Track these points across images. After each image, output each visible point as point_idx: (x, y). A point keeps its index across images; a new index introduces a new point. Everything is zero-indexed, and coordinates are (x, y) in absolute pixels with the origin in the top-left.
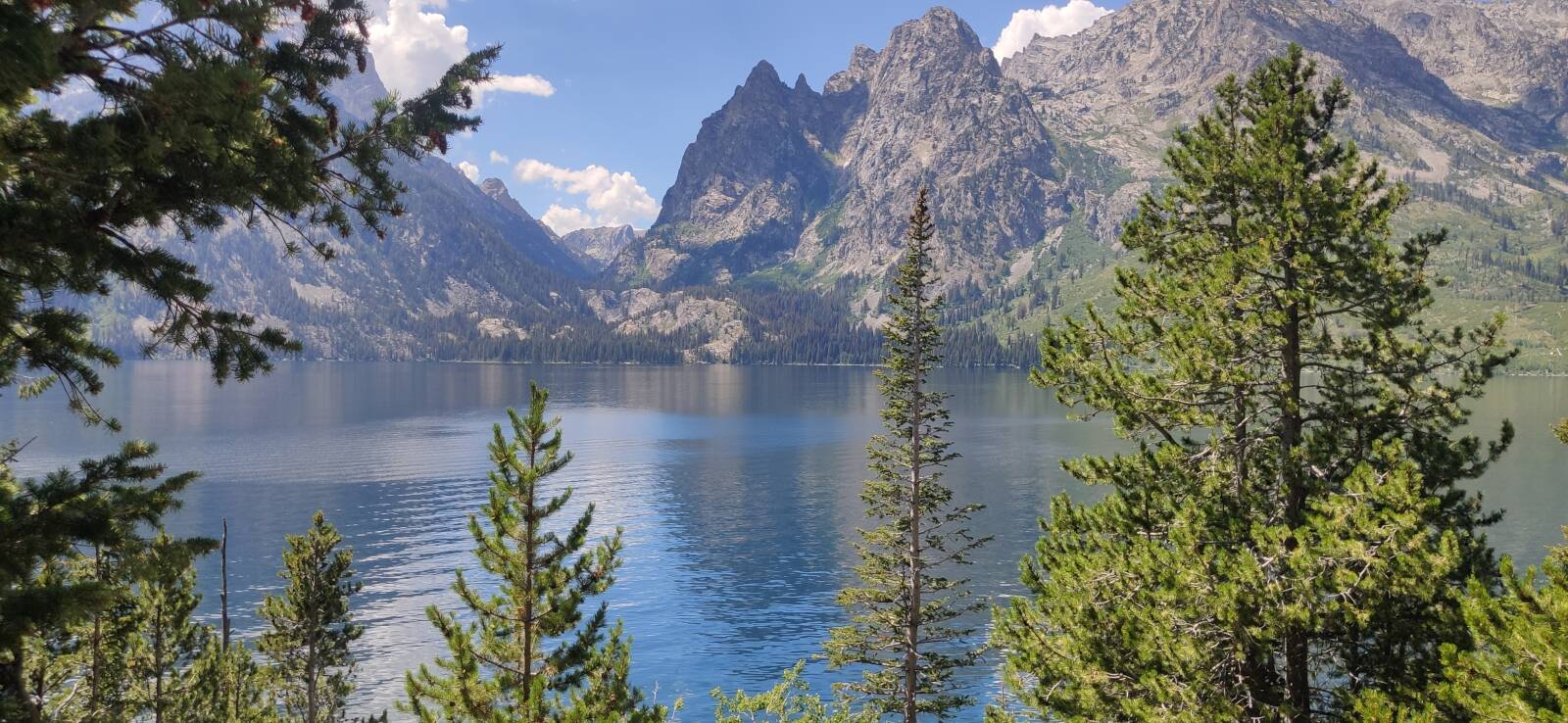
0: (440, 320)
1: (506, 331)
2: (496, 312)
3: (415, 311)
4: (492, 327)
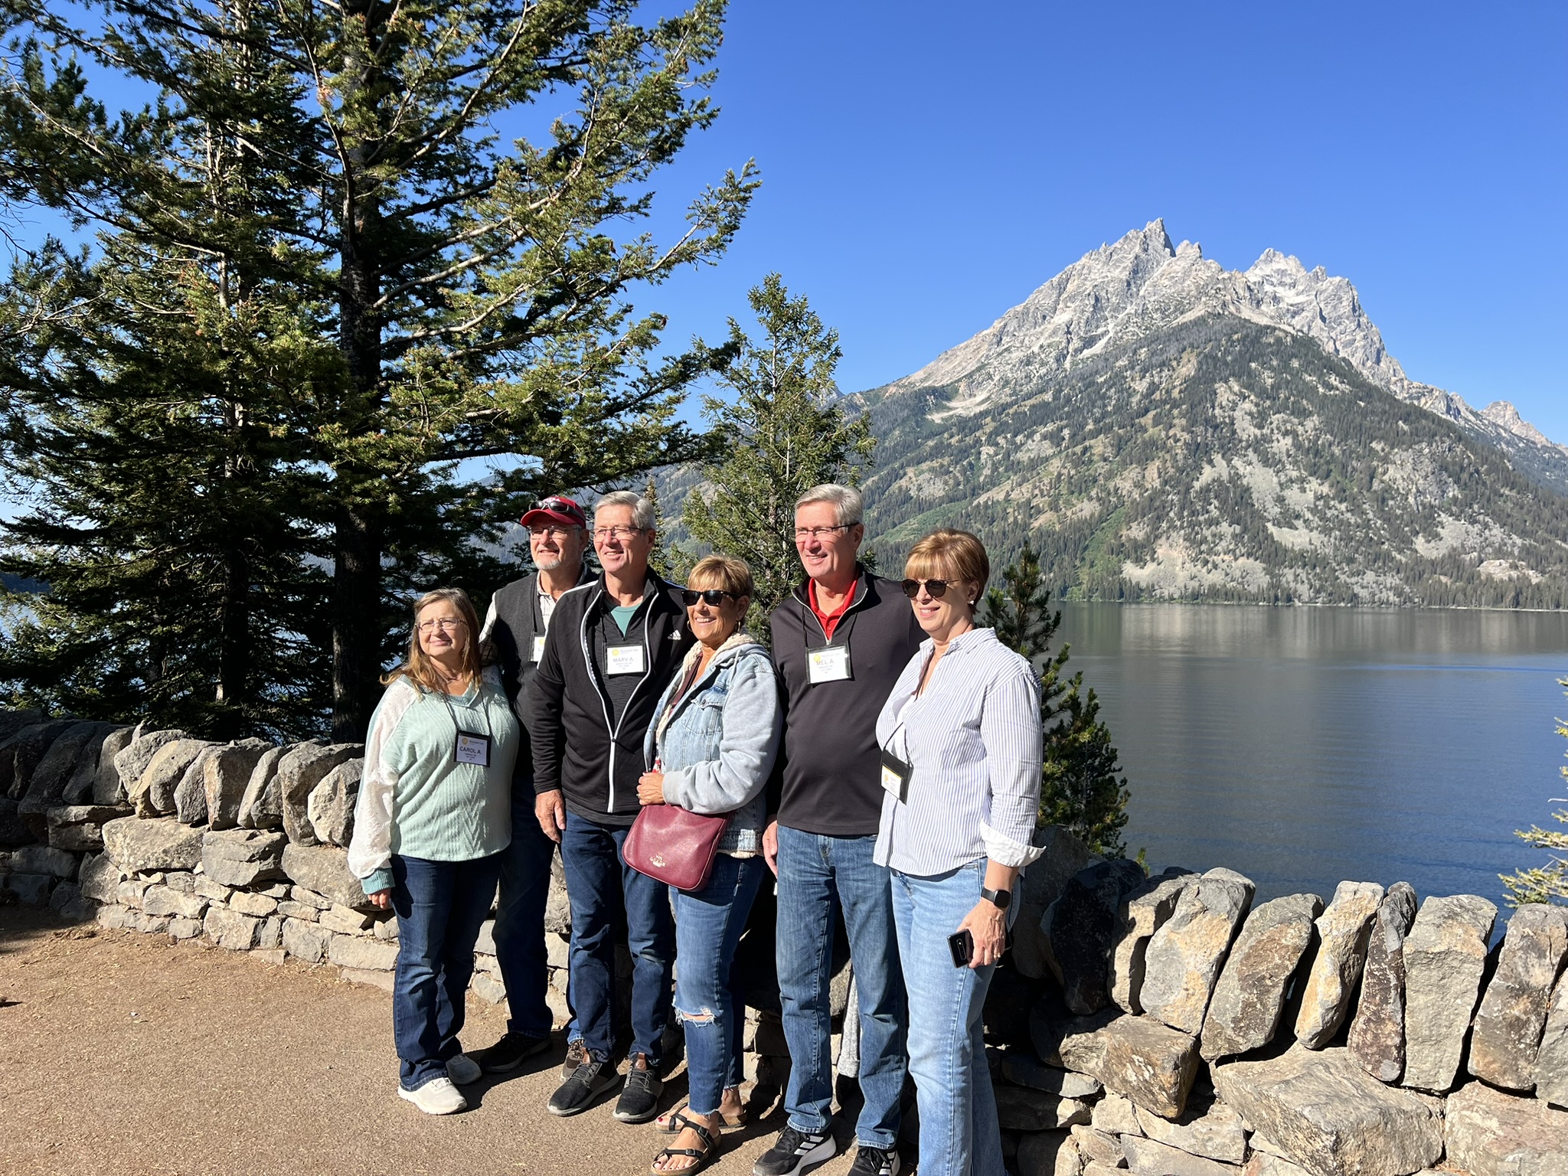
0: (1433, 563)
1: (1514, 574)
2: (1500, 553)
3: (1401, 551)
4: (1496, 569)
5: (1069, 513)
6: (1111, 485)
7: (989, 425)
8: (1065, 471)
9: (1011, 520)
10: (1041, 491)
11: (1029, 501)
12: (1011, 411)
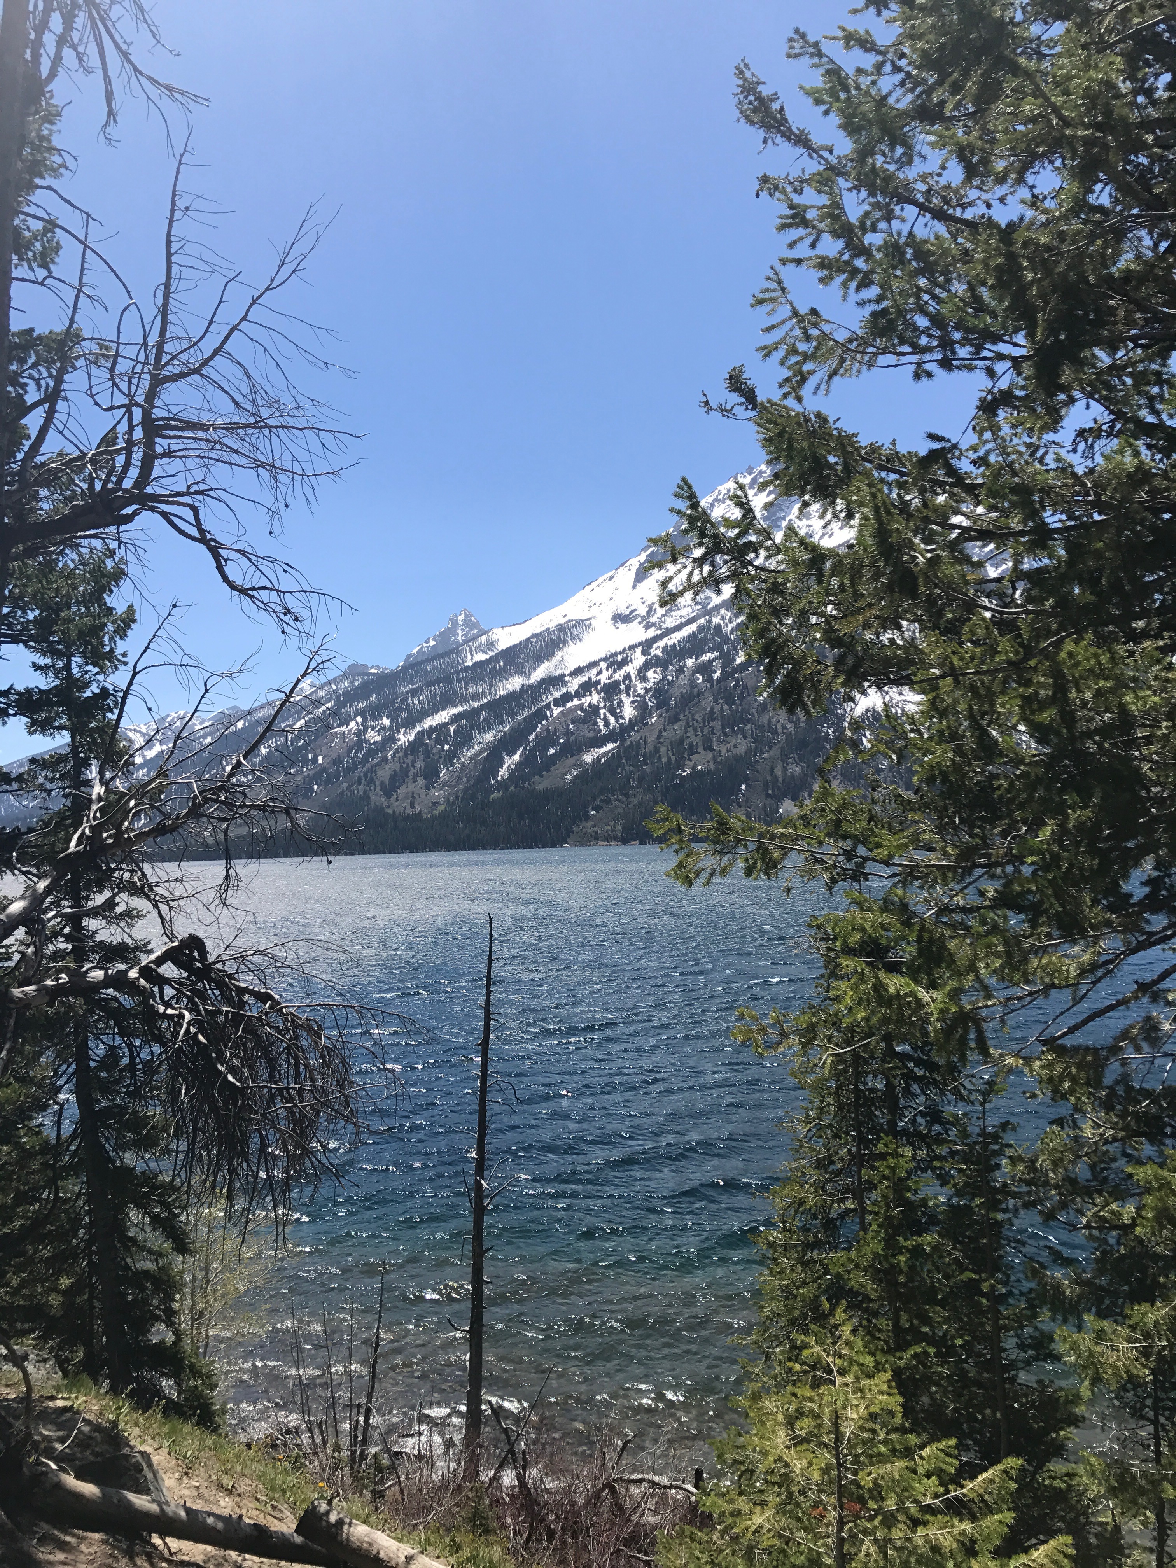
5: (724, 751)
6: (765, 719)
7: (639, 659)
8: (717, 708)
9: (664, 760)
10: (695, 730)
11: (681, 741)
12: (661, 644)
